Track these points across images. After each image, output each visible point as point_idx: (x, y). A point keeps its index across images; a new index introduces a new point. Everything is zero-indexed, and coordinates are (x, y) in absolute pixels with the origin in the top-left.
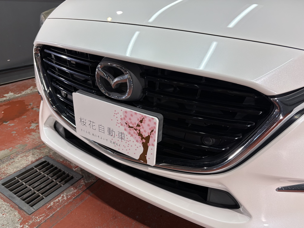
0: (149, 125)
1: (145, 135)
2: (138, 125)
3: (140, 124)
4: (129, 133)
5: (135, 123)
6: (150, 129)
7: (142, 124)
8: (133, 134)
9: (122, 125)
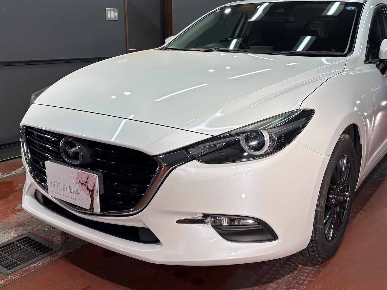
0: (92, 181)
1: (91, 188)
2: (86, 182)
3: (87, 181)
4: (82, 189)
5: (84, 181)
6: (93, 184)
7: (88, 180)
8: (84, 189)
9: (77, 183)
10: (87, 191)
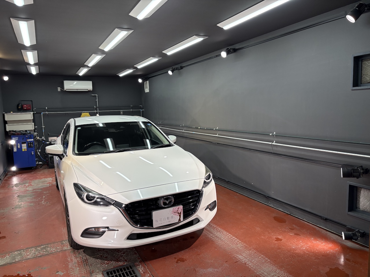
0: (180, 209)
2: (177, 211)
8: (176, 214)
9: (172, 214)
10: (178, 214)
